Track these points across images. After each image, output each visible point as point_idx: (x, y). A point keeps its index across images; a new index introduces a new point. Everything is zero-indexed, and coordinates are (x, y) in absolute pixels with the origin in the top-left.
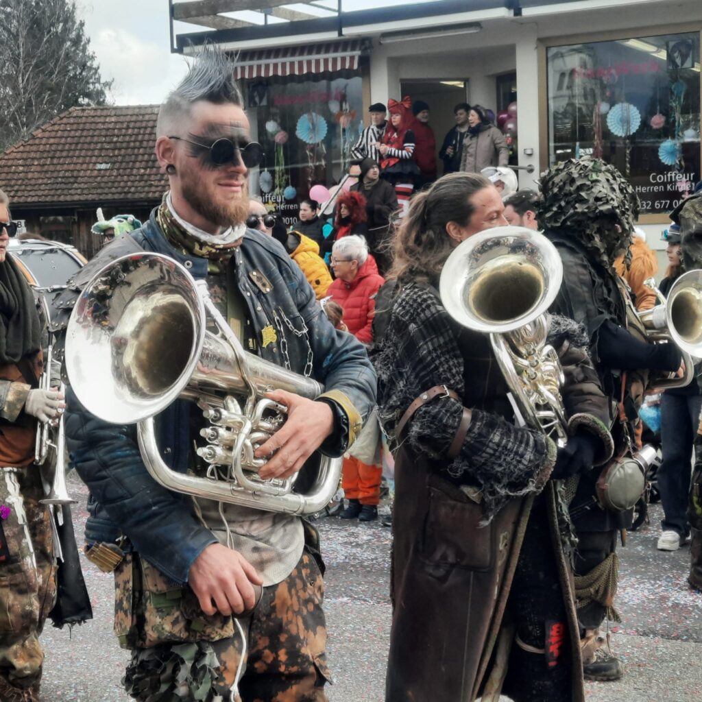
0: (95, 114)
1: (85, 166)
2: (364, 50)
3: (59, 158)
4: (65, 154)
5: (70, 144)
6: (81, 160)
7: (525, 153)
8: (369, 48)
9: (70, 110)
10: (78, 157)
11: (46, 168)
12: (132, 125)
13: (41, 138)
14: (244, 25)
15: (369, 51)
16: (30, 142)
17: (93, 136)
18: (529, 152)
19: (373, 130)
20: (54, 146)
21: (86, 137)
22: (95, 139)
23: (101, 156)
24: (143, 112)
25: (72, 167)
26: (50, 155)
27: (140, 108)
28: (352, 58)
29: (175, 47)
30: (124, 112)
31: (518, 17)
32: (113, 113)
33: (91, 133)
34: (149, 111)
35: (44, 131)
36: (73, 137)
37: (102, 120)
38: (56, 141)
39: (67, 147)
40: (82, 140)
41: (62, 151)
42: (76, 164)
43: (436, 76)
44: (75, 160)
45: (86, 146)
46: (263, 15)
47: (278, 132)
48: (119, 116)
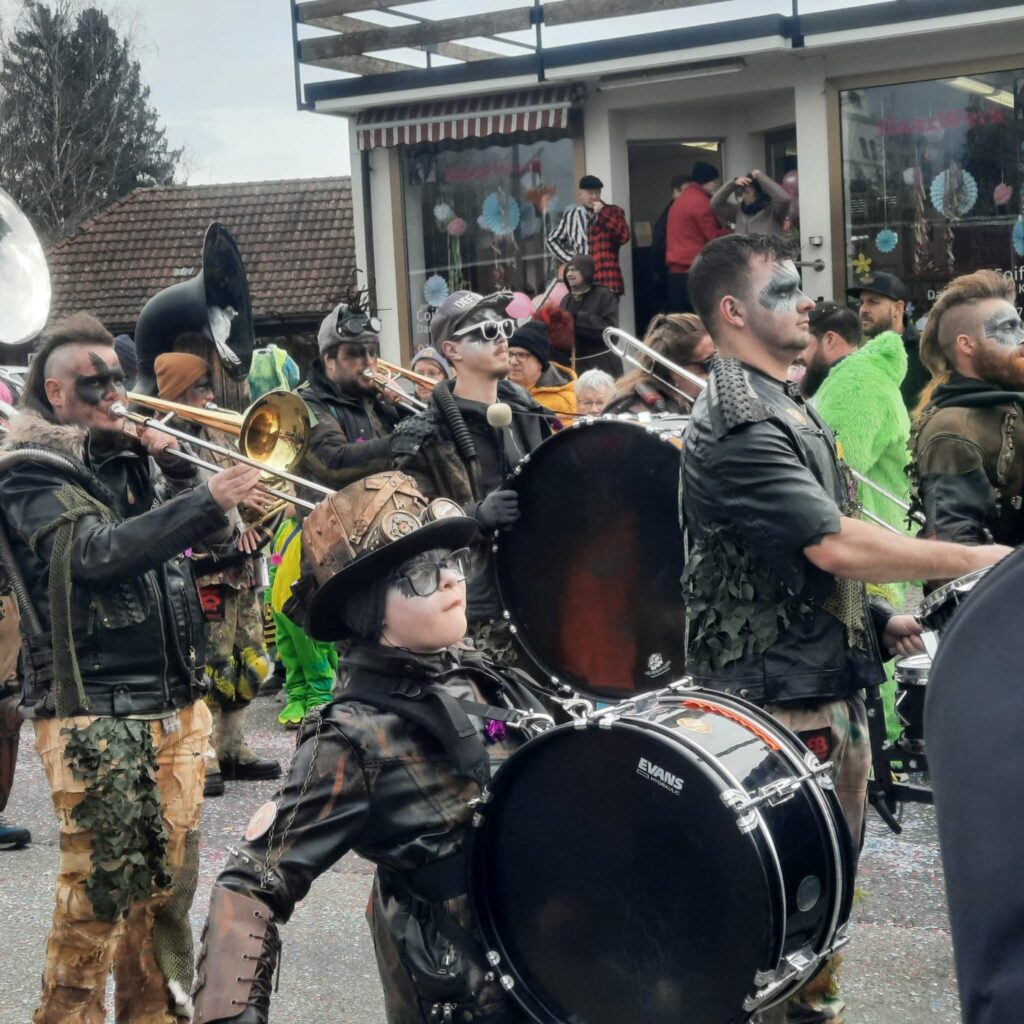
0: (170, 198)
1: (157, 273)
2: (575, 100)
3: (121, 261)
4: (128, 255)
5: (136, 241)
6: (151, 264)
7: (810, 243)
8: (583, 97)
9: (134, 192)
10: (147, 259)
11: (101, 276)
12: (222, 212)
13: (94, 234)
14: (400, 69)
15: (582, 101)
16: (79, 239)
17: (167, 229)
18: (817, 241)
19: (580, 212)
20: (113, 244)
21: (158, 230)
22: (171, 233)
23: (180, 257)
24: (238, 193)
25: (139, 274)
26: (107, 257)
27: (233, 187)
28: (558, 112)
29: (303, 101)
30: (212, 194)
31: (799, 49)
32: (195, 196)
33: (164, 225)
34: (247, 192)
35: (97, 223)
36: (139, 231)
37: (179, 205)
38: (116, 236)
39: (131, 245)
40: (152, 235)
41: (123, 251)
42: (145, 269)
43: (675, 135)
44: (143, 263)
45: (158, 244)
46: (424, 54)
47: (450, 220)
48: (203, 199)
